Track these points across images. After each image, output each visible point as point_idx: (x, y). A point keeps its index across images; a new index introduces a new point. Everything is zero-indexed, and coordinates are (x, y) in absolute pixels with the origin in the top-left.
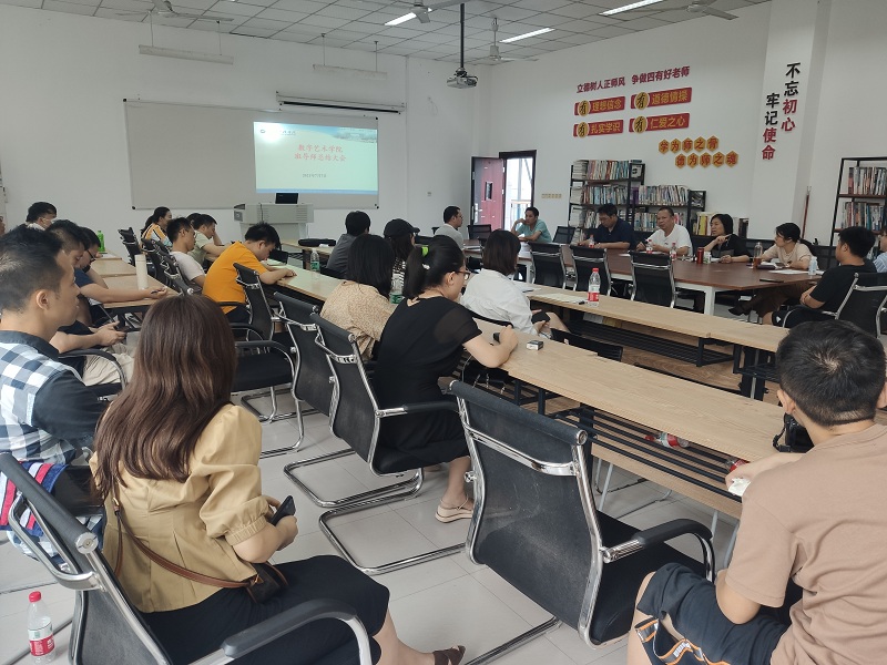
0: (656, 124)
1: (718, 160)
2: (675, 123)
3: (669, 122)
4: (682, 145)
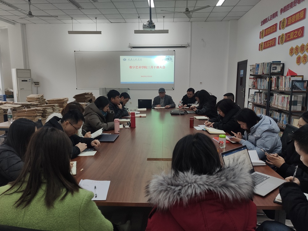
0: (289, 37)
2: (297, 35)
3: (294, 34)
4: (299, 50)
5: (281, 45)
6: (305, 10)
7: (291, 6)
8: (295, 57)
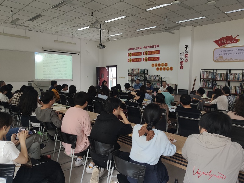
1: (168, 69)
3: (154, 59)
4: (158, 65)
5: (145, 62)
6: (159, 51)
7: (151, 47)
8: (155, 68)
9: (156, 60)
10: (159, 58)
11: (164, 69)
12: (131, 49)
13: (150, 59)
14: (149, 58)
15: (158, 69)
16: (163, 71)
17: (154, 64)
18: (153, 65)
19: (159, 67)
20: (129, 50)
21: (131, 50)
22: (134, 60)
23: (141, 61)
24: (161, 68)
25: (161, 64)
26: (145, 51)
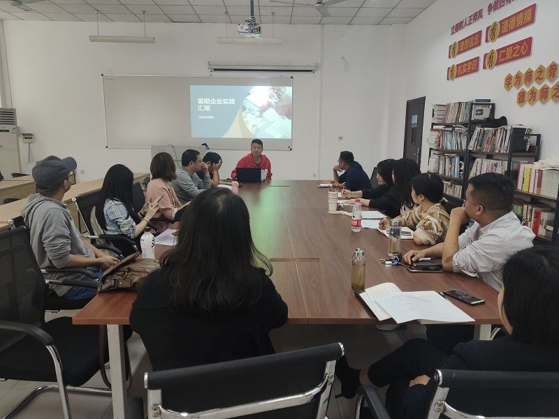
0: (504, 55)
1: (557, 94)
2: (519, 52)
3: (514, 51)
4: (523, 78)
5: (488, 70)
6: (533, 7)
8: (515, 92)
9: (521, 56)
10: (529, 41)
11: (544, 94)
12: (458, 27)
13: (503, 56)
14: (499, 51)
15: (521, 99)
16: (538, 104)
17: (513, 74)
18: (509, 82)
19: (527, 90)
20: (453, 33)
21: (457, 31)
22: (462, 69)
23: (476, 70)
24: (533, 92)
25: (534, 69)
26: (490, 24)
